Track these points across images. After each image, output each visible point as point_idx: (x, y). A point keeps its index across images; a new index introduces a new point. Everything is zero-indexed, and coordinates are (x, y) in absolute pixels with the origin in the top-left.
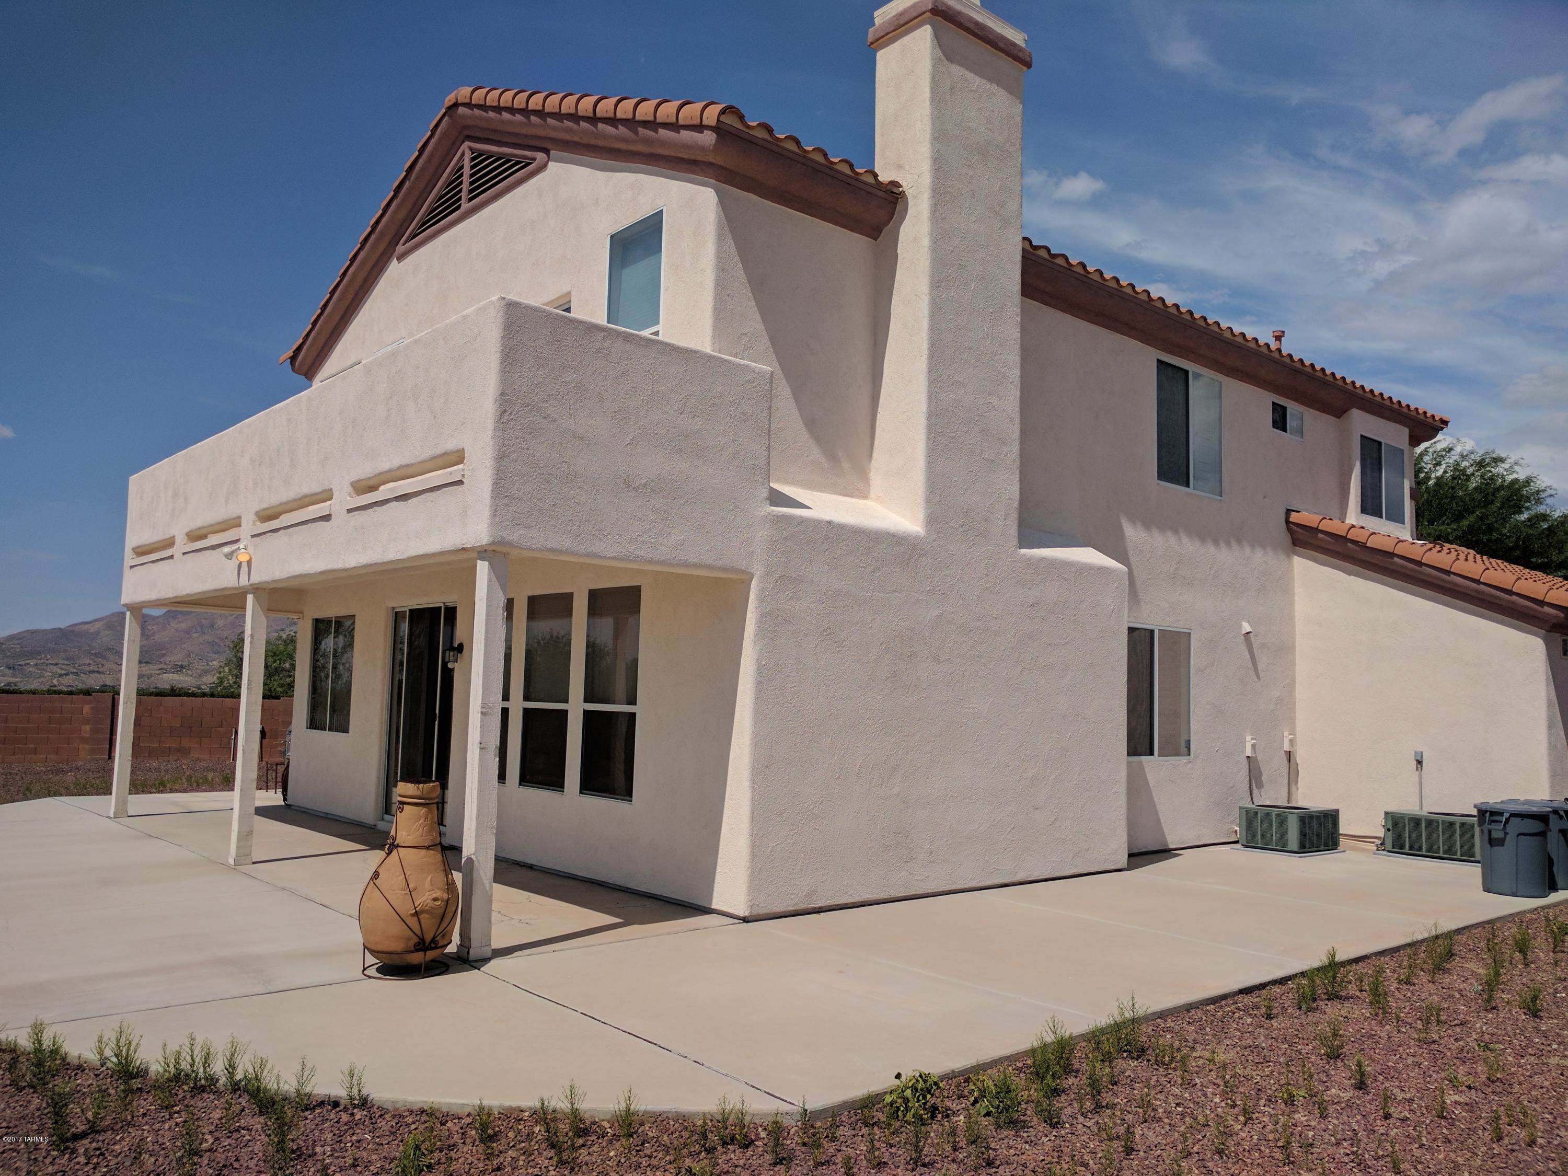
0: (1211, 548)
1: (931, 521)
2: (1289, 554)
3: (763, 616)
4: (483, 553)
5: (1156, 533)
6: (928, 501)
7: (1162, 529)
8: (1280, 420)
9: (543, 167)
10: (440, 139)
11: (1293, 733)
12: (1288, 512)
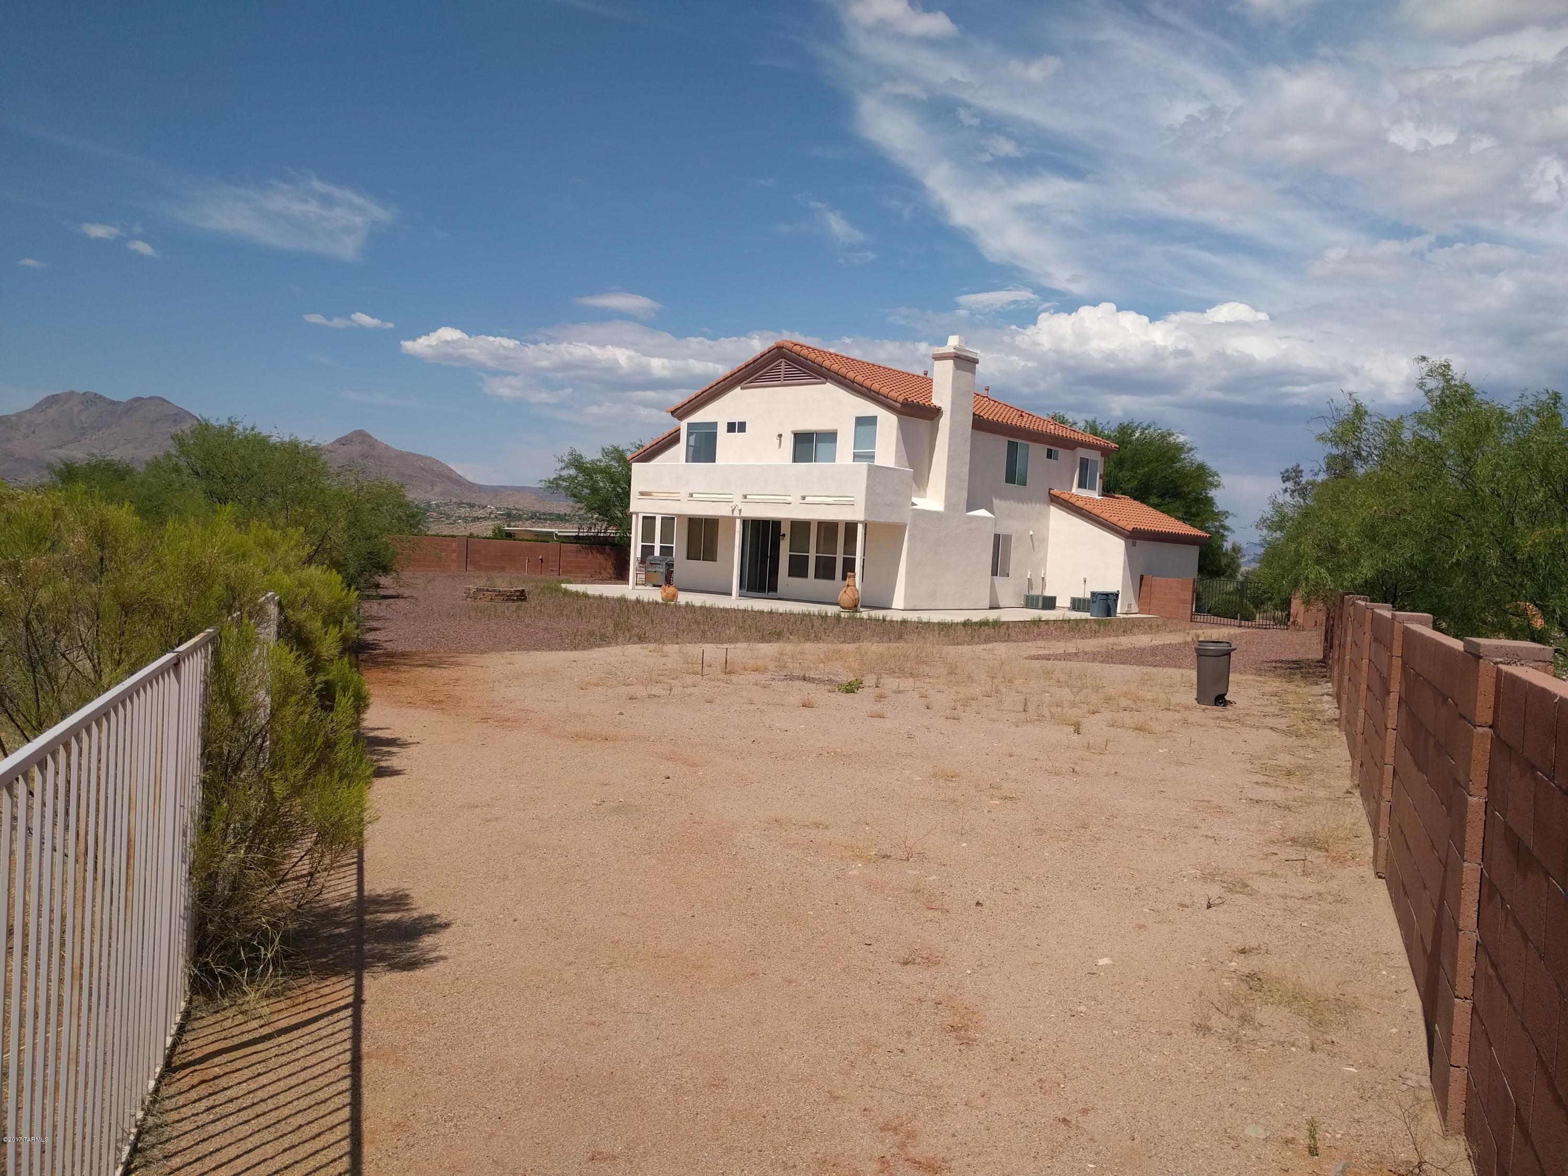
0: (1021, 505)
1: (946, 507)
2: (1049, 504)
3: (909, 535)
4: (861, 522)
5: (1003, 501)
6: (945, 501)
7: (1005, 500)
8: (1050, 454)
9: (825, 383)
10: (771, 355)
11: (1045, 570)
12: (1050, 489)
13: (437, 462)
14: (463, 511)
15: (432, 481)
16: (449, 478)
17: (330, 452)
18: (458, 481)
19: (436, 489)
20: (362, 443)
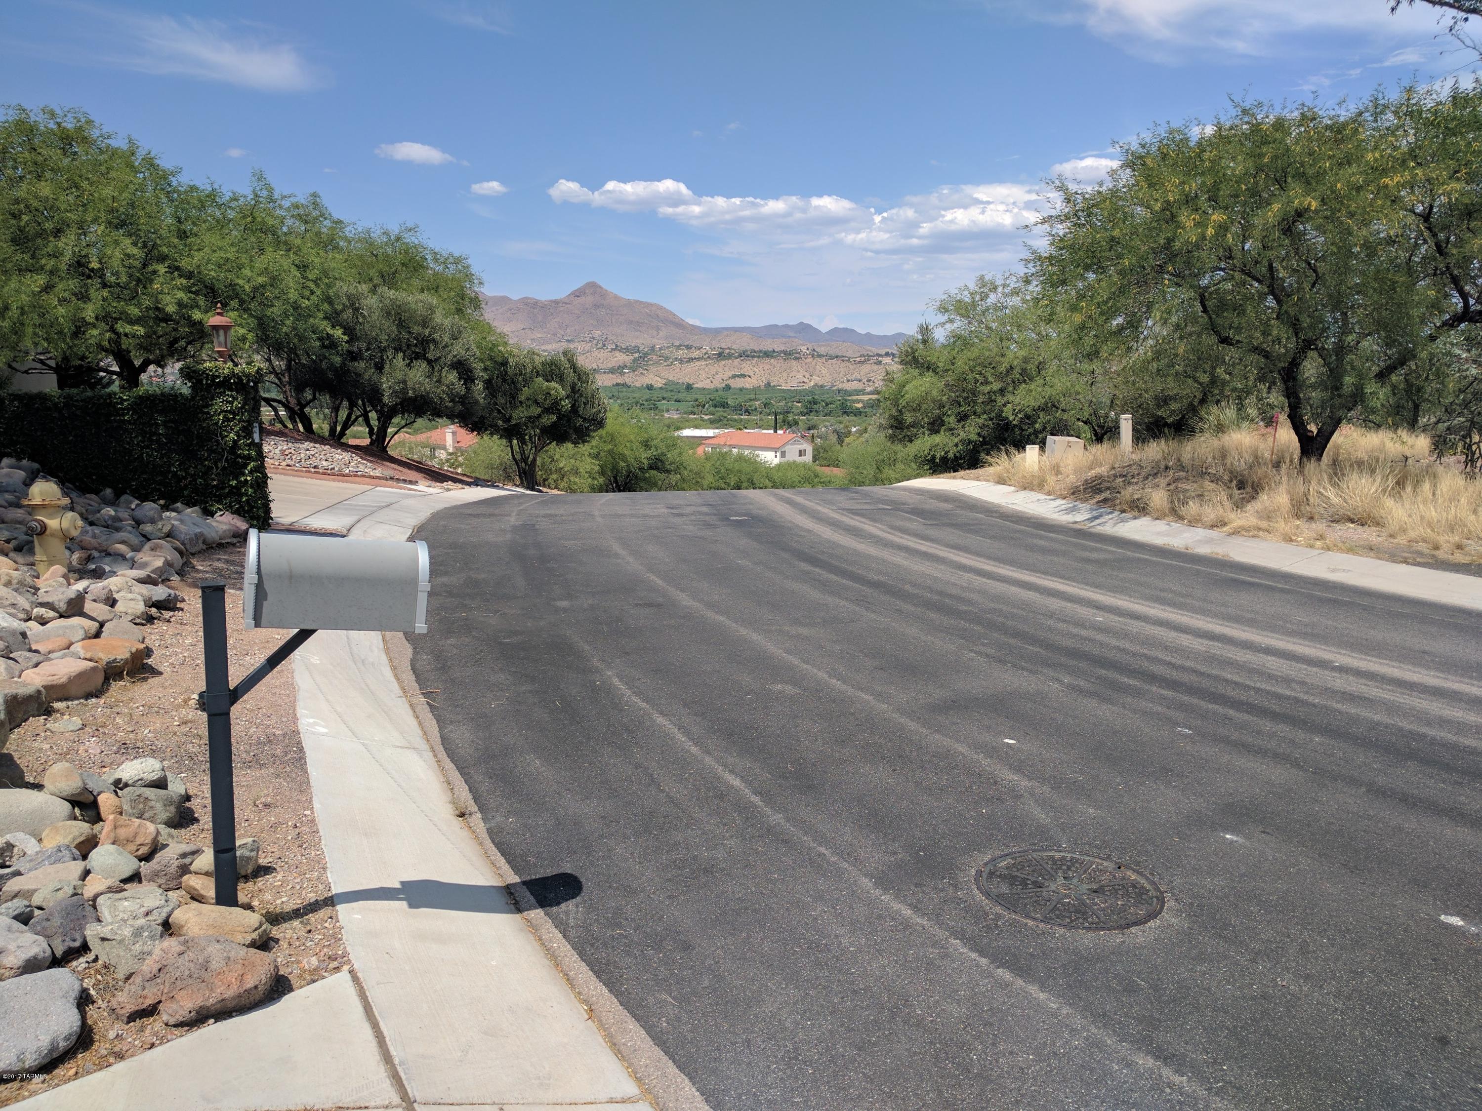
13: (661, 308)
14: (681, 353)
15: (657, 326)
16: (672, 323)
17: (566, 303)
18: (680, 325)
19: (661, 333)
20: (593, 294)
